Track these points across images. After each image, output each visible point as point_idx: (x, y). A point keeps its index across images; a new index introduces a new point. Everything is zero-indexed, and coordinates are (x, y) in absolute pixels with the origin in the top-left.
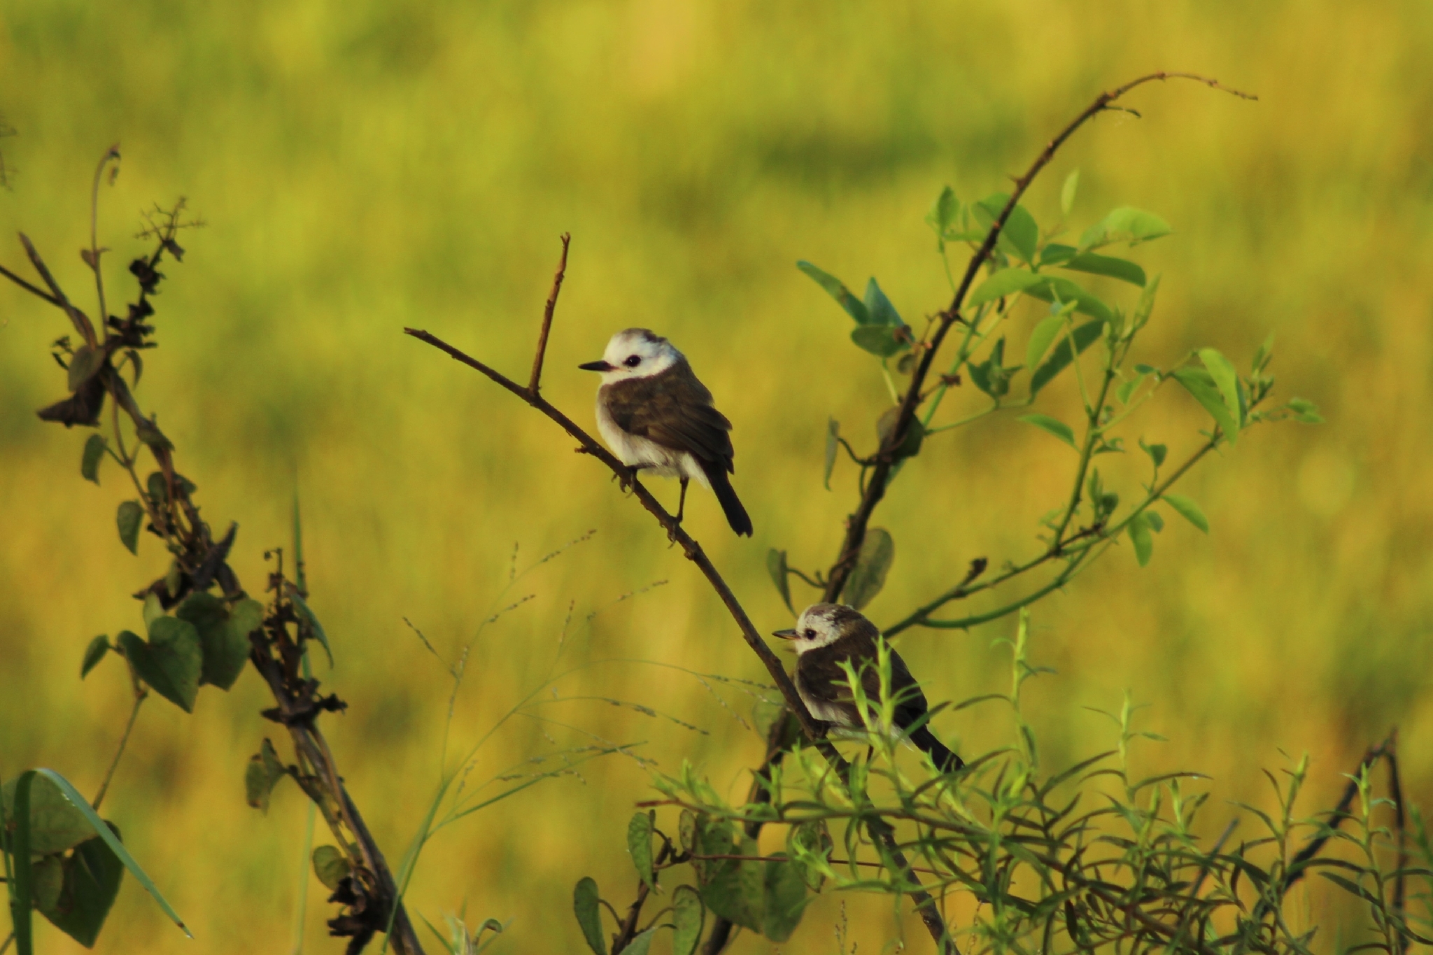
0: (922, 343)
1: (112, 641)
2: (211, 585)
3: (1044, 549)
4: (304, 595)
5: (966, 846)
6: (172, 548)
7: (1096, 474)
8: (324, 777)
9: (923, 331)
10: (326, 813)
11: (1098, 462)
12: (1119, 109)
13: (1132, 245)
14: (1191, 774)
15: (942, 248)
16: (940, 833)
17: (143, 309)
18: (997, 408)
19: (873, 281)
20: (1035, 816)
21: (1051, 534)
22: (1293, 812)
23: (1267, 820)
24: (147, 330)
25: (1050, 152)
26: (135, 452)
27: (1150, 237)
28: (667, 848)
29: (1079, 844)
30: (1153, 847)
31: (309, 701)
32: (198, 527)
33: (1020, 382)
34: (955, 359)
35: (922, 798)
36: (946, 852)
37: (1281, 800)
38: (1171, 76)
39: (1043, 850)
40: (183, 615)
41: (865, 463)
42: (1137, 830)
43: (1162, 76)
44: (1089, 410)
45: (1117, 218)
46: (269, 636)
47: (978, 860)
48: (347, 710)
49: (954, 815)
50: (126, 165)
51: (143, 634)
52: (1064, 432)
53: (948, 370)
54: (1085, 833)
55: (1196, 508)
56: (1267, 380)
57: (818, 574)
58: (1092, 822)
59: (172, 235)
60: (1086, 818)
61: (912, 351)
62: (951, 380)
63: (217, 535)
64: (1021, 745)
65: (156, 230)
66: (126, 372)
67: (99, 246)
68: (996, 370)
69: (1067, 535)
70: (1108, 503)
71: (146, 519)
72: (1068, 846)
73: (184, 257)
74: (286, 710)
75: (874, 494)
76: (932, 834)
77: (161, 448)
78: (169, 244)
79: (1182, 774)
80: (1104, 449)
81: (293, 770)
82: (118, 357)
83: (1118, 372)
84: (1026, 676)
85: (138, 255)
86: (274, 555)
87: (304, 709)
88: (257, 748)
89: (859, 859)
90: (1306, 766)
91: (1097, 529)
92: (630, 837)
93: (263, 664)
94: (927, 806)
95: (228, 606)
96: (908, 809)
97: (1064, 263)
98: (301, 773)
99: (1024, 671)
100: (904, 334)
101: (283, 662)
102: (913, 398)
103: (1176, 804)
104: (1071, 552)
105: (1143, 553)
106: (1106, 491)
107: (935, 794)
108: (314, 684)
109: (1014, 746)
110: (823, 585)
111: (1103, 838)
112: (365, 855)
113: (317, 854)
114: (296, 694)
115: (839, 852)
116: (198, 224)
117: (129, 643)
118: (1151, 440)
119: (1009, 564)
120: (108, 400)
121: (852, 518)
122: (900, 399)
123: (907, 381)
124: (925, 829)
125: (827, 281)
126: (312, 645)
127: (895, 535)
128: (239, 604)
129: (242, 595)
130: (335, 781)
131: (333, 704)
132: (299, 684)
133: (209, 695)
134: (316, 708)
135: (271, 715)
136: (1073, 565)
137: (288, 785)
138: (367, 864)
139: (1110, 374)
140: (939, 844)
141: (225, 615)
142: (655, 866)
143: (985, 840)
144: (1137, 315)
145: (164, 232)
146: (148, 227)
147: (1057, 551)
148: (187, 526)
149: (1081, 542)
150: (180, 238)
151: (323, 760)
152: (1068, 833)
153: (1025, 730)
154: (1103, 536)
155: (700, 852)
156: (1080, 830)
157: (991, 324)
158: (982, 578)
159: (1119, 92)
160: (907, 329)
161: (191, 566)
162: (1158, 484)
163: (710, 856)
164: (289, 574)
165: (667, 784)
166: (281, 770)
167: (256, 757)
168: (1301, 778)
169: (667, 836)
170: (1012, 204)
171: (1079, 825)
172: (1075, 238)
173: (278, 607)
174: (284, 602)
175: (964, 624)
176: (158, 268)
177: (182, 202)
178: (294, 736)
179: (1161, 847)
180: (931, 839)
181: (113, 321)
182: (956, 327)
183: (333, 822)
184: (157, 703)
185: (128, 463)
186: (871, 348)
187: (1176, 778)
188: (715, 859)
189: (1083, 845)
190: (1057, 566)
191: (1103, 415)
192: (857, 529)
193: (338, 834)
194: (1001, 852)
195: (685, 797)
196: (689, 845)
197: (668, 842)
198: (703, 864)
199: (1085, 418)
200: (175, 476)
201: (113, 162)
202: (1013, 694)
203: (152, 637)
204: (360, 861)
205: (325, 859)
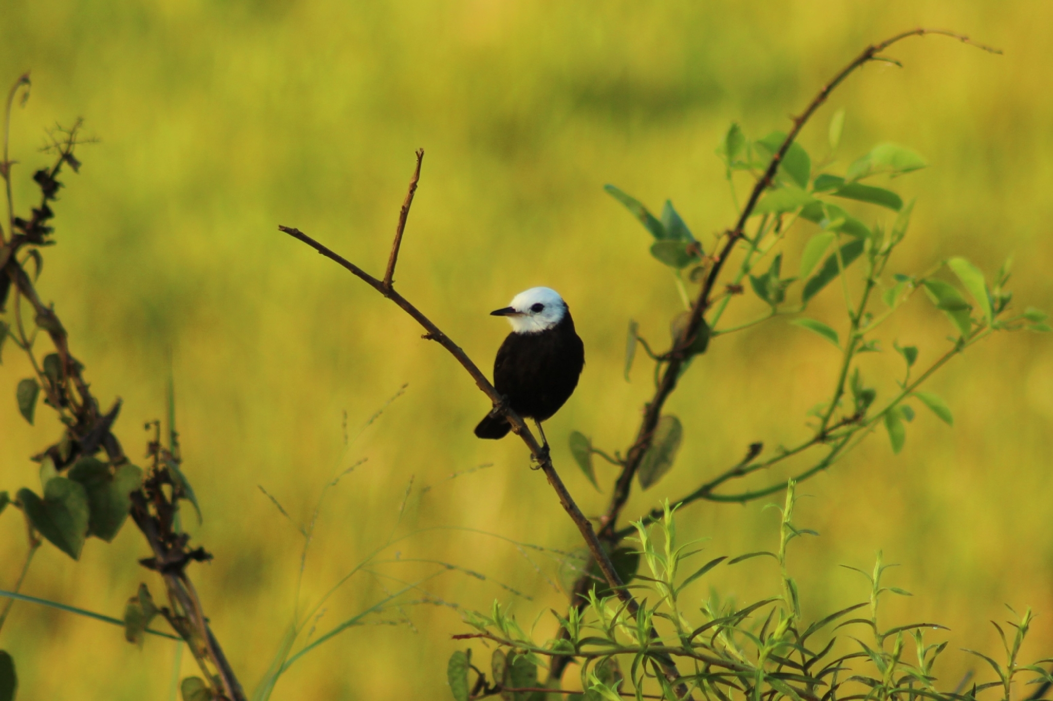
0: (711, 257)
1: (12, 496)
2: (97, 450)
3: (811, 434)
4: (177, 461)
5: (735, 680)
6: (64, 420)
7: (857, 372)
8: (192, 619)
9: (712, 246)
10: (193, 649)
11: (858, 360)
12: (884, 60)
13: (893, 177)
14: (932, 625)
15: (729, 176)
16: (714, 669)
17: (44, 213)
18: (775, 314)
19: (669, 204)
20: (797, 657)
21: (817, 422)
22: (1017, 659)
23: (995, 666)
24: (47, 230)
25: (823, 96)
26: (34, 336)
27: (908, 170)
28: (481, 682)
29: (834, 682)
30: (898, 686)
31: (180, 552)
32: (89, 401)
33: (794, 291)
34: (738, 271)
35: (699, 638)
36: (718, 685)
37: (1007, 650)
38: (929, 32)
39: (803, 686)
40: (73, 476)
41: (660, 359)
42: (882, 670)
43: (921, 32)
44: (851, 314)
45: (880, 153)
46: (146, 496)
47: (747, 693)
48: (213, 561)
49: (727, 654)
50: (33, 89)
51: (39, 491)
52: (831, 334)
53: (733, 280)
54: (840, 672)
55: (943, 404)
56: (1005, 295)
57: (617, 454)
58: (845, 663)
59: (70, 151)
60: (841, 661)
61: (702, 263)
62: (735, 289)
63: (104, 408)
64: (786, 595)
65: (57, 145)
66: (29, 267)
67: (10, 158)
68: (774, 281)
69: (832, 422)
70: (867, 397)
71: (42, 395)
72: (824, 684)
73: (81, 169)
74: (161, 559)
75: (667, 385)
76: (707, 670)
77: (58, 335)
78: (68, 157)
79: (924, 625)
80: (864, 349)
81: (165, 612)
82: (22, 254)
83: (878, 281)
84: (791, 537)
85: (40, 166)
86: (153, 427)
87: (174, 559)
88: (135, 592)
89: (644, 692)
90: (1029, 620)
91: (857, 418)
92: (450, 672)
93: (141, 519)
94: (704, 646)
95: (112, 470)
96: (687, 647)
97: (834, 191)
98: (172, 614)
99: (791, 533)
100: (695, 249)
101: (159, 518)
102: (703, 304)
103: (920, 650)
104: (835, 438)
105: (897, 442)
106: (866, 386)
107: (711, 635)
108: (185, 538)
109: (780, 597)
110: (621, 463)
111: (854, 678)
112: (226, 686)
113: (186, 683)
114: (170, 546)
115: (629, 687)
116: (94, 141)
117: (27, 499)
118: (906, 341)
119: (781, 447)
120: (13, 290)
121: (648, 406)
122: (692, 305)
123: (697, 289)
124: (701, 665)
125: (630, 202)
126: (184, 505)
127: (685, 422)
128: (123, 468)
129: (124, 461)
130: (201, 622)
131: (200, 555)
132: (172, 537)
133: (93, 546)
134: (186, 559)
135: (148, 563)
136: (836, 450)
137: (161, 623)
138: (228, 693)
139: (870, 284)
140: (713, 678)
141: (110, 478)
142: (471, 697)
143: (752, 676)
144: (894, 232)
145: (64, 147)
146: (50, 142)
147: (822, 437)
148: (78, 399)
149: (844, 429)
150: (78, 152)
151: (191, 603)
152: (825, 672)
153: (789, 583)
154: (863, 425)
155: (509, 685)
156: (835, 670)
157: (769, 243)
158: (758, 460)
159: (884, 45)
160: (697, 245)
161: (80, 433)
162: (910, 382)
163: (517, 689)
164: (164, 442)
165: (478, 620)
166: (153, 611)
167: (133, 600)
168: (1025, 630)
169: (482, 671)
170: (789, 141)
171: (834, 666)
172: (842, 170)
173: (156, 471)
174: (161, 467)
175: (742, 499)
176: (59, 178)
177: (80, 121)
178: (167, 582)
179: (904, 686)
180: (706, 674)
181: (18, 222)
182: (740, 243)
183: (199, 655)
184: (49, 550)
185: (26, 346)
186: (666, 261)
187: (920, 628)
188: (522, 692)
189: (837, 683)
190: (822, 450)
191: (863, 320)
192: (652, 415)
193: (203, 667)
194: (765, 687)
195: (495, 632)
196: (500, 680)
197: (481, 677)
198: (511, 695)
199: (848, 322)
200: (68, 357)
201: (22, 88)
202: (781, 552)
203: (47, 493)
204: (221, 690)
205: (192, 688)
